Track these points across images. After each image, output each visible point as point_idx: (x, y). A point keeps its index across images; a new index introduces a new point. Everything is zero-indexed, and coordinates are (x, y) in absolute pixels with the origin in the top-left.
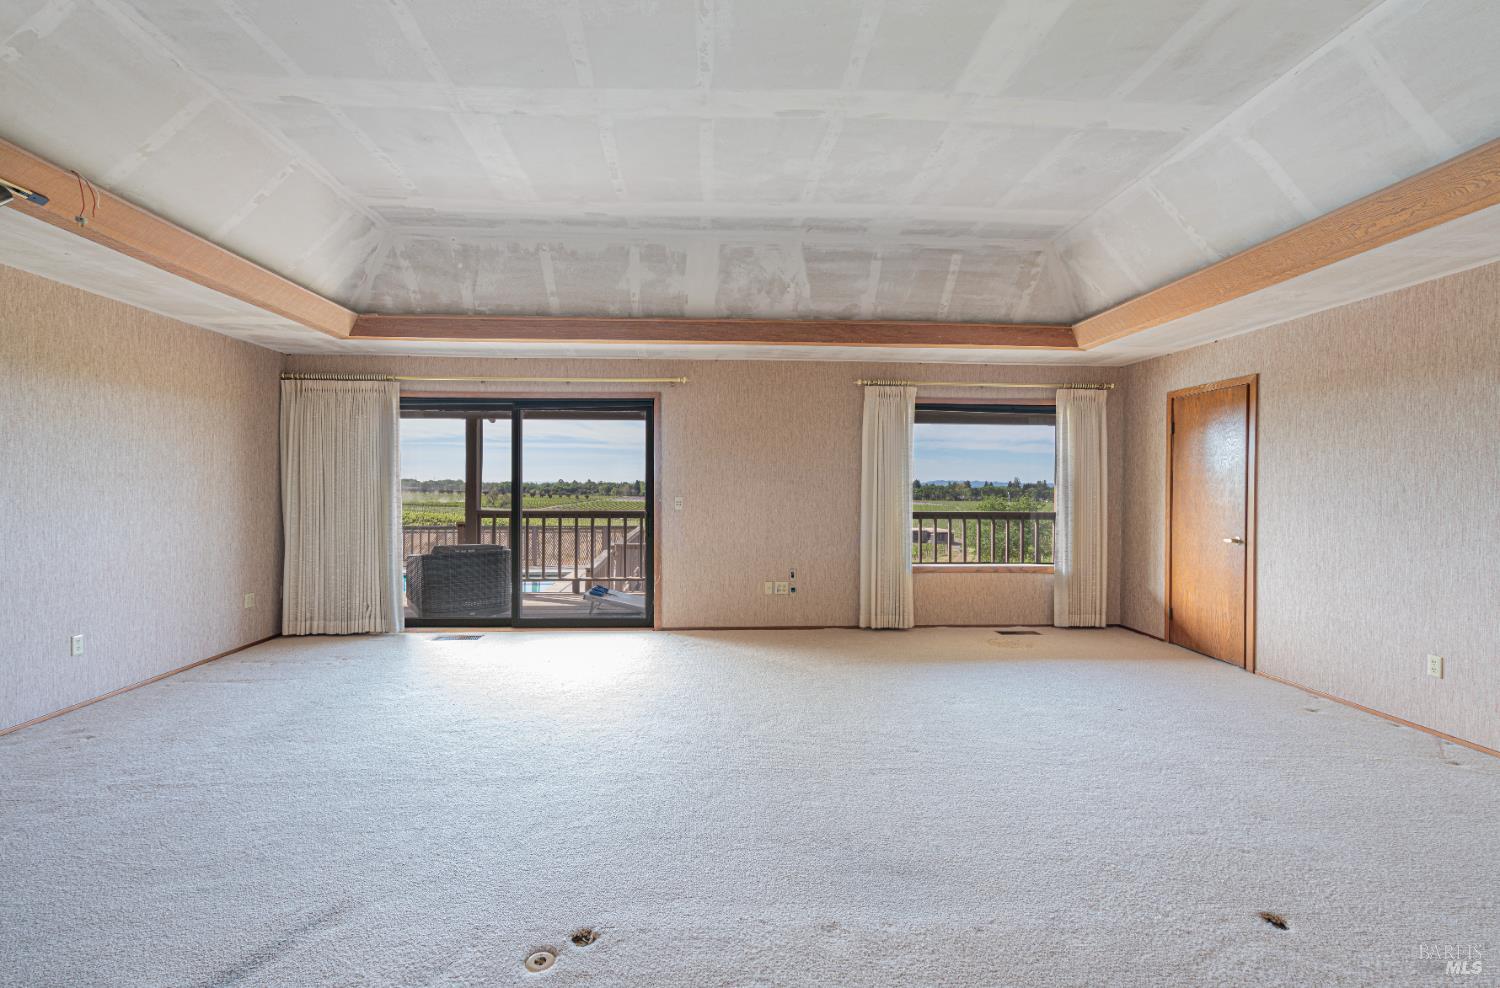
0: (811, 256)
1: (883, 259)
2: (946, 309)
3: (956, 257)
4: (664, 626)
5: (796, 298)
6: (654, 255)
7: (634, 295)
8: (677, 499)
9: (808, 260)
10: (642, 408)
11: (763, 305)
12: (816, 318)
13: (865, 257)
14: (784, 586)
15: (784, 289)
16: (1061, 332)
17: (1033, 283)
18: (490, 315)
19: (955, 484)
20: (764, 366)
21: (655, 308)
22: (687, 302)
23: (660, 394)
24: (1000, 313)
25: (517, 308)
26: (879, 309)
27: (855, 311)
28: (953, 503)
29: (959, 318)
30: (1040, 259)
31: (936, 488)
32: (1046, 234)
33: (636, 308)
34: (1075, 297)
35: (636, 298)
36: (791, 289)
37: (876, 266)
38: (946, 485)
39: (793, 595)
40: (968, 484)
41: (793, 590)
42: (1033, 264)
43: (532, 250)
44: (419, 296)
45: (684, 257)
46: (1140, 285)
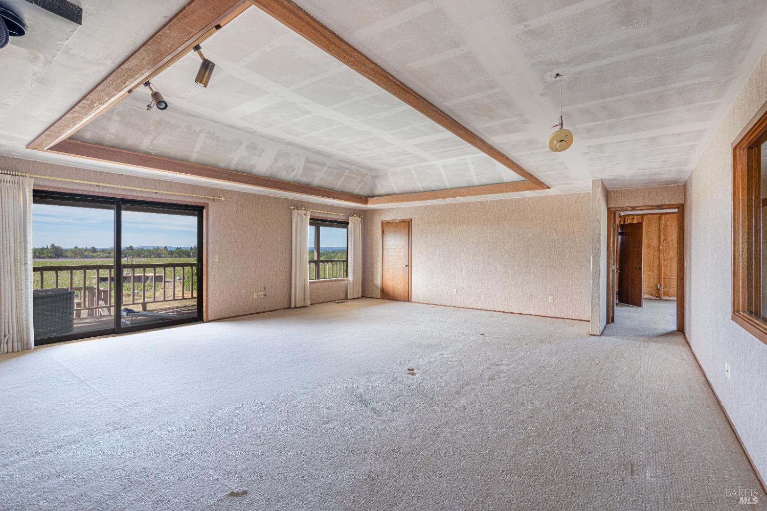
0: (308, 161)
1: (328, 167)
2: (338, 187)
3: (348, 171)
4: (209, 319)
5: (296, 174)
6: (252, 147)
7: (235, 161)
8: (215, 256)
9: (306, 162)
10: (197, 210)
11: (284, 175)
12: (299, 183)
13: (323, 165)
14: (261, 294)
15: (293, 170)
16: (364, 199)
17: (363, 183)
18: (154, 155)
19: (158, 248)
20: (261, 197)
21: (240, 168)
22: (255, 168)
23: (208, 204)
24: (351, 190)
25: (172, 155)
26: (320, 183)
27: (312, 183)
28: (157, 259)
29: (340, 190)
30: (367, 176)
31: (145, 251)
32: (372, 170)
33: (232, 166)
34: (371, 189)
35: (234, 163)
36: (295, 171)
37: (326, 168)
38: (152, 249)
39: (265, 297)
40: (166, 248)
41: (265, 295)
42: (365, 177)
43: (198, 130)
44: (112, 137)
45: (264, 150)
46: (396, 191)
